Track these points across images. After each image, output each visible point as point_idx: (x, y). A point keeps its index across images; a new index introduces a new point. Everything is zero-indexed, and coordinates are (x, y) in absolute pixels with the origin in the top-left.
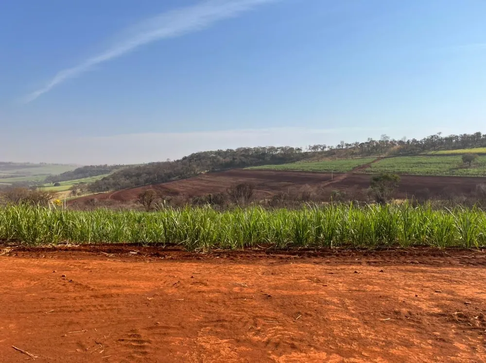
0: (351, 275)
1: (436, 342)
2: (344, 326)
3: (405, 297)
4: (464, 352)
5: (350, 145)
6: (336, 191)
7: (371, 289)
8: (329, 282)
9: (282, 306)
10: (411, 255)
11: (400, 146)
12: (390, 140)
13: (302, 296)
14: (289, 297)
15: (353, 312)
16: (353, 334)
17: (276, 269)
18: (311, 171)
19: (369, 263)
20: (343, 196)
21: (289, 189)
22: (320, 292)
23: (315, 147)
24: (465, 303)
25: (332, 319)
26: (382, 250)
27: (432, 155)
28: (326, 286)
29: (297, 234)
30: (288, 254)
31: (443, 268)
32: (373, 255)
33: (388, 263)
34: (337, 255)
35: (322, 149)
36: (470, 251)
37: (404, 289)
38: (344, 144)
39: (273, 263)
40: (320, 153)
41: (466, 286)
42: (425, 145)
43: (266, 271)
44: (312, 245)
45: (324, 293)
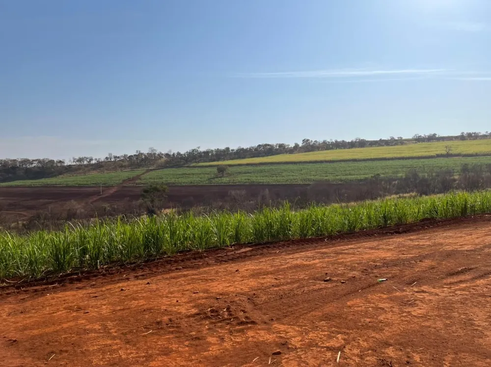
0: (117, 294)
1: (192, 343)
2: (104, 353)
3: (167, 305)
4: (215, 344)
5: (118, 157)
6: (106, 205)
7: (136, 305)
8: (92, 307)
9: (32, 349)
10: (176, 262)
11: (166, 158)
12: (157, 152)
13: (57, 332)
14: (41, 336)
15: (115, 334)
16: (114, 358)
17: (27, 305)
18: (77, 185)
19: (137, 277)
20: (114, 210)
21: (50, 207)
22: (80, 322)
23: (80, 160)
24: (217, 299)
25: (91, 349)
26: (151, 261)
27: (194, 167)
28: (88, 312)
29: (57, 259)
30: (45, 284)
31: (201, 269)
32: (142, 269)
33: (154, 274)
34: (104, 275)
35: (88, 162)
36: (223, 249)
37: (167, 297)
38: (113, 157)
39: (24, 299)
40: (86, 166)
41: (218, 283)
42: (188, 158)
43: (13, 310)
44: (76, 268)
45: (83, 322)
